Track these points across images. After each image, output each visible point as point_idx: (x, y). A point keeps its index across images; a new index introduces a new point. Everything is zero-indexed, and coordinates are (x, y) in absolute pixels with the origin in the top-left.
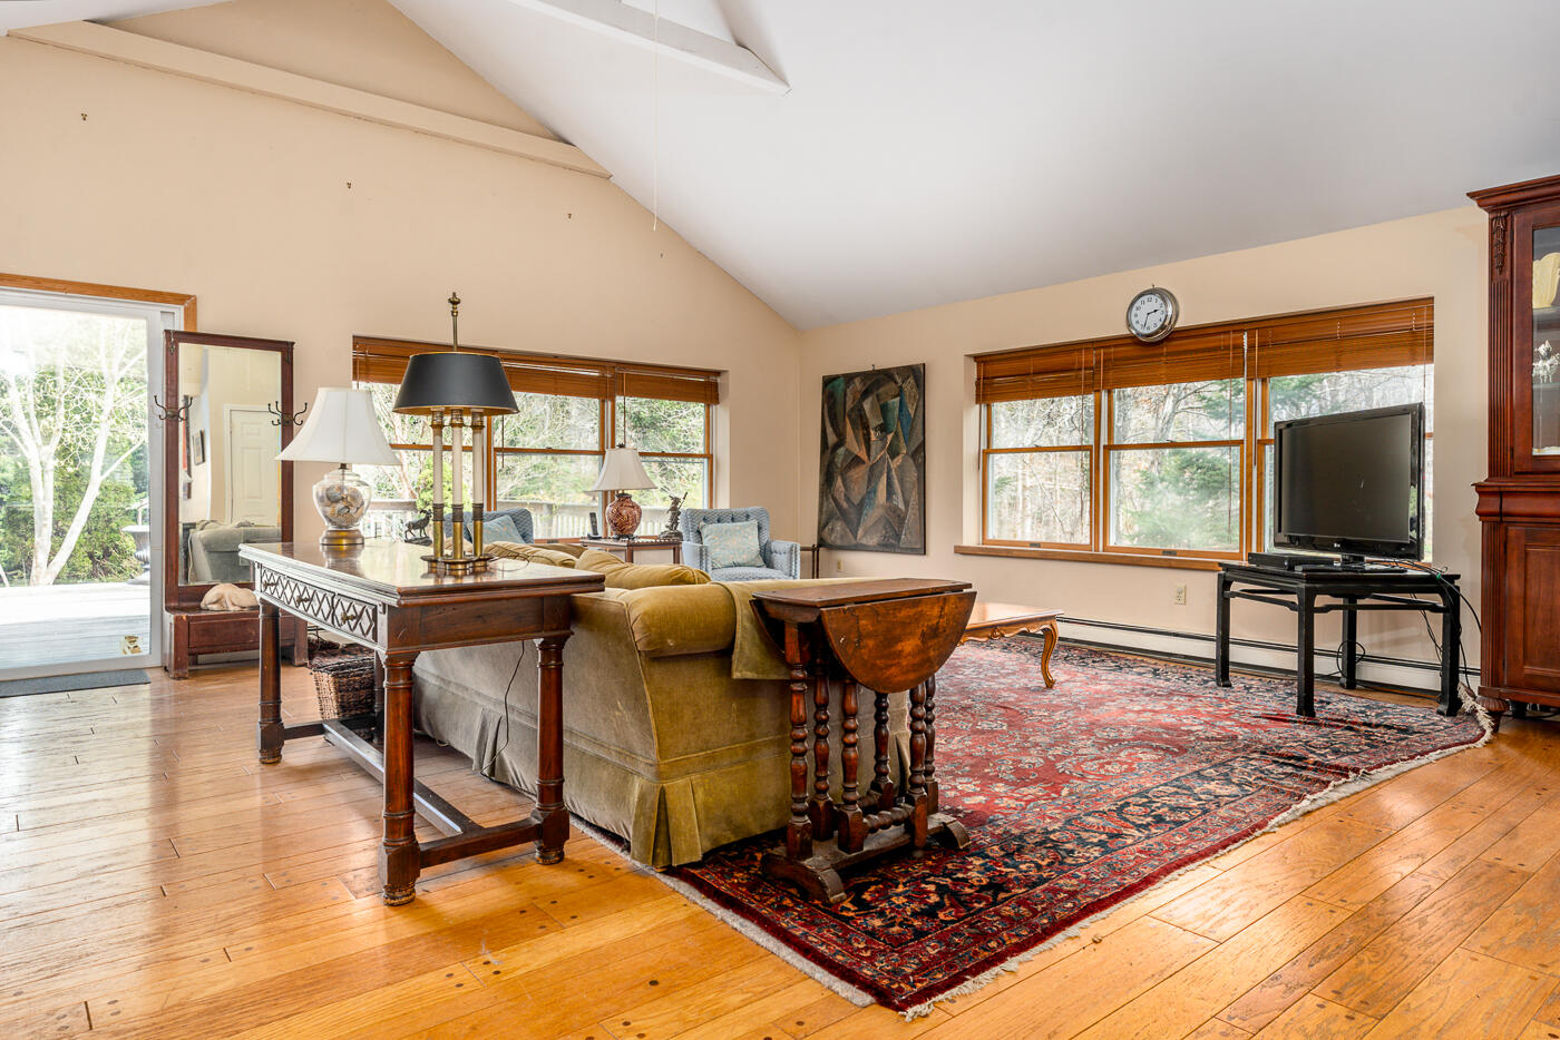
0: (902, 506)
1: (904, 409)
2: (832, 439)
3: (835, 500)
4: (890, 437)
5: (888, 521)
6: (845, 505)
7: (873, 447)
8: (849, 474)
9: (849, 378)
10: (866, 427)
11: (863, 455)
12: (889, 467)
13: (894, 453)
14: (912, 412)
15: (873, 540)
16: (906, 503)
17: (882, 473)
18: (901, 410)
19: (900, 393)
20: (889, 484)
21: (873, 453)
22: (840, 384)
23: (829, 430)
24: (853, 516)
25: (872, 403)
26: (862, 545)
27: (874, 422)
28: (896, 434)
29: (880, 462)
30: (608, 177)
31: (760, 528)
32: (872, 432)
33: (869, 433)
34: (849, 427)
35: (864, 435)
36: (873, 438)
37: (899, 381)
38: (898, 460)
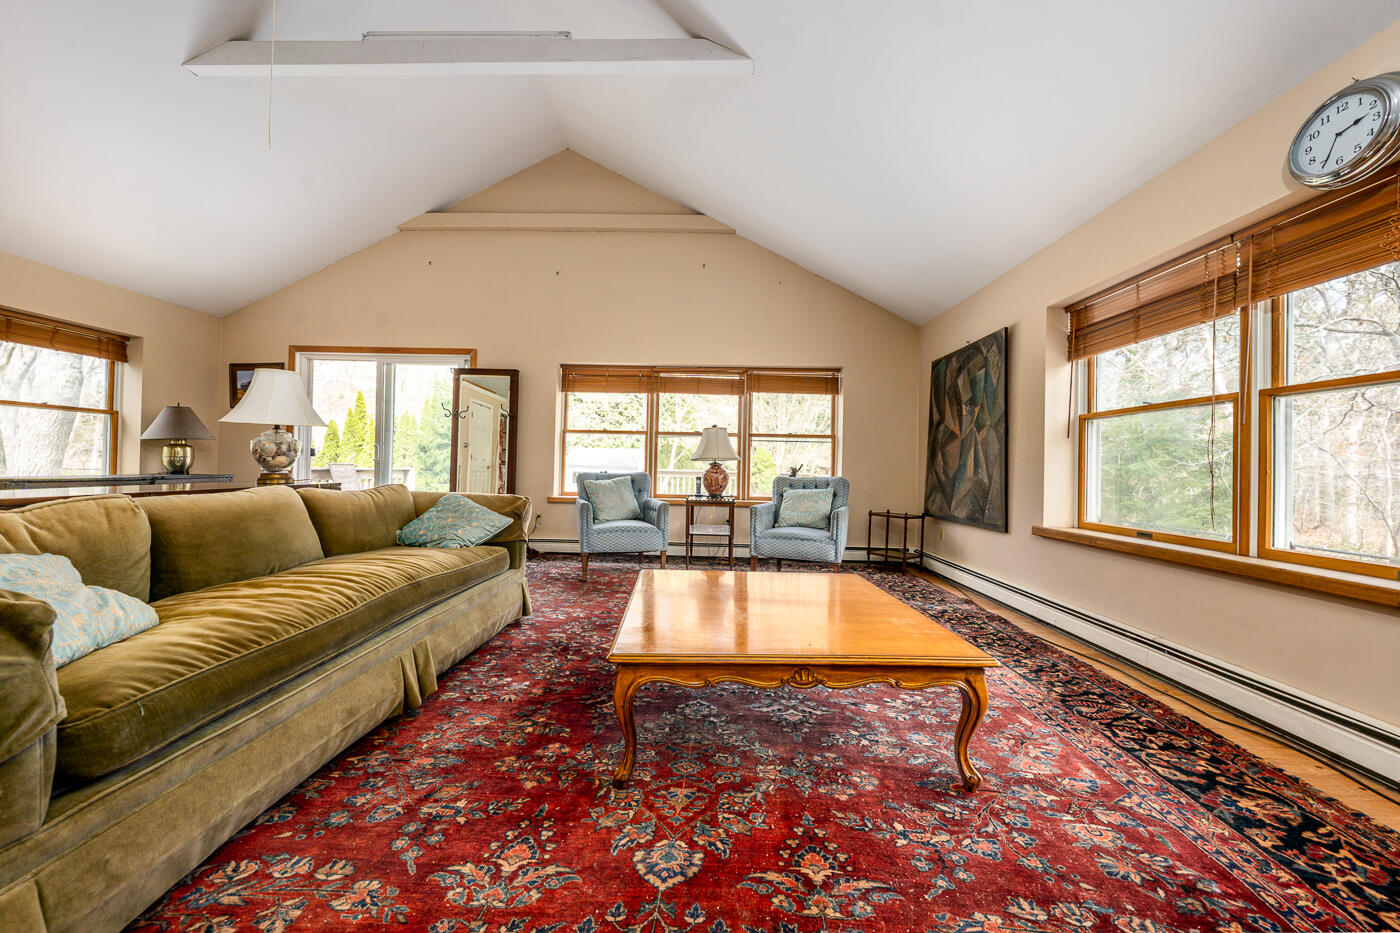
0: (986, 480)
1: (989, 380)
2: (936, 417)
3: (936, 473)
4: (977, 410)
5: (975, 496)
6: (943, 478)
7: (964, 422)
8: (947, 448)
9: (948, 358)
10: (959, 404)
11: (958, 433)
12: (976, 440)
13: (979, 427)
14: (995, 381)
15: (962, 513)
16: (990, 477)
17: (970, 446)
18: (986, 381)
19: (985, 365)
20: (976, 458)
21: (964, 427)
22: (942, 365)
23: (935, 409)
24: (948, 489)
25: (964, 379)
26: (954, 517)
27: (965, 397)
28: (982, 407)
29: (969, 437)
30: (733, 232)
31: (835, 495)
32: (964, 407)
33: (961, 408)
34: (947, 404)
35: (958, 410)
36: (964, 413)
37: (985, 351)
38: (984, 432)
